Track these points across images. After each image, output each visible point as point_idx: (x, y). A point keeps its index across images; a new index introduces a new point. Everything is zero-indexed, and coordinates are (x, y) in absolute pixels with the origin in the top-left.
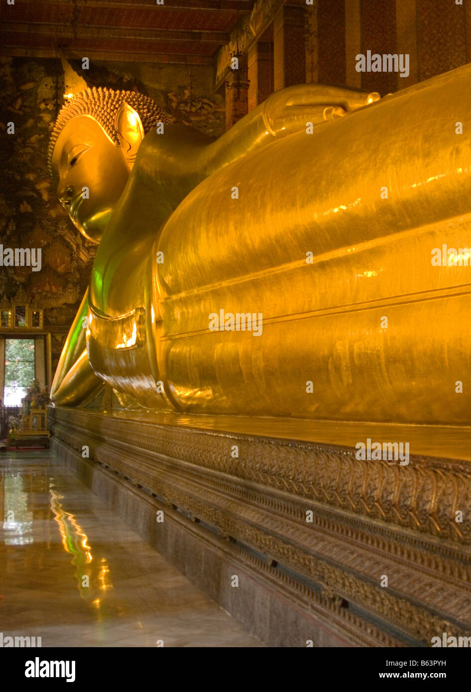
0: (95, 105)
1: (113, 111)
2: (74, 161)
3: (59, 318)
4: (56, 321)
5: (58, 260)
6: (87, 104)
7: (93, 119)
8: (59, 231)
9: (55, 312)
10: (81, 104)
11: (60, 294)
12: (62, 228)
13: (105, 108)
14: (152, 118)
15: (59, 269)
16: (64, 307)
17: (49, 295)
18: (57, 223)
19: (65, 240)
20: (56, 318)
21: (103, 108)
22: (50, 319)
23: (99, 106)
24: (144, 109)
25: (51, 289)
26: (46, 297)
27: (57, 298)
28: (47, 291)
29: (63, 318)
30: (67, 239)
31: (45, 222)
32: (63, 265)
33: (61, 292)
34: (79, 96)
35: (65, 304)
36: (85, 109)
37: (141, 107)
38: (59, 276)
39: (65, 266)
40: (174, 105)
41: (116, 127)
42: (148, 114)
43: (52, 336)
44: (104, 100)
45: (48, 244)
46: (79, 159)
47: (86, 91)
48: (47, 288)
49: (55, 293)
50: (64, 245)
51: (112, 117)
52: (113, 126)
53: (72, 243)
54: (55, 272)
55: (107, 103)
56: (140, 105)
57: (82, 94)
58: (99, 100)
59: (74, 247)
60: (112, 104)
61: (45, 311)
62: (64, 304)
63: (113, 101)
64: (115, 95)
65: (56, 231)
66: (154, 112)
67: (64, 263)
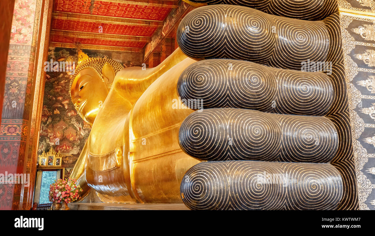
0: (93, 63)
1: (101, 66)
2: (82, 88)
3: (69, 161)
5: (71, 135)
6: (89, 63)
8: (72, 122)
9: (67, 159)
10: (87, 63)
11: (70, 150)
12: (73, 121)
14: (119, 69)
15: (70, 139)
16: (72, 156)
17: (65, 151)
18: (71, 119)
19: (74, 126)
20: (68, 161)
21: (97, 65)
22: (65, 162)
23: (95, 64)
24: (115, 66)
25: (66, 148)
26: (63, 152)
27: (69, 152)
28: (64, 149)
29: (71, 161)
30: (75, 125)
31: (65, 118)
32: (73, 137)
34: (85, 61)
35: (73, 155)
36: (88, 65)
38: (70, 142)
42: (117, 68)
43: (65, 169)
44: (97, 61)
45: (66, 128)
47: (89, 59)
48: (64, 147)
49: (68, 150)
50: (73, 128)
51: (101, 68)
52: (101, 72)
53: (77, 127)
54: (68, 140)
55: (99, 63)
56: (113, 64)
57: (87, 60)
58: (95, 62)
59: (78, 129)
61: (63, 158)
63: (101, 62)
64: (102, 60)
65: (70, 122)
66: (119, 67)
67: (73, 136)
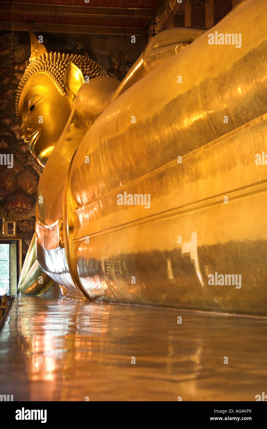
0: (49, 65)
1: (63, 69)
2: (33, 108)
3: (28, 228)
4: (26, 230)
5: (28, 184)
6: (43, 64)
7: (48, 76)
8: (29, 162)
9: (25, 223)
10: (40, 65)
11: (29, 210)
12: (31, 160)
13: (57, 67)
14: (93, 75)
15: (28, 191)
17: (21, 210)
18: (27, 157)
19: (33, 169)
20: (26, 228)
21: (55, 67)
22: (21, 228)
23: (52, 66)
24: (87, 68)
25: (22, 206)
26: (18, 212)
27: (27, 212)
28: (19, 208)
29: (31, 228)
30: (35, 168)
31: (18, 155)
32: (32, 188)
33: (30, 208)
34: (39, 58)
36: (42, 68)
37: (85, 66)
38: (28, 196)
39: (34, 189)
40: (116, 67)
41: (65, 82)
42: (91, 72)
43: (23, 242)
44: (56, 61)
45: (21, 171)
46: (36, 106)
47: (44, 55)
48: (19, 205)
49: (26, 209)
50: (32, 173)
51: (62, 74)
52: (62, 81)
53: (38, 171)
54: (25, 193)
55: (59, 63)
56: (84, 65)
57: (41, 57)
58: (53, 61)
60: (62, 64)
61: (17, 222)
62: (32, 218)
63: (63, 62)
64: (65, 57)
65: (26, 162)
66: (94, 70)
67: (32, 186)
